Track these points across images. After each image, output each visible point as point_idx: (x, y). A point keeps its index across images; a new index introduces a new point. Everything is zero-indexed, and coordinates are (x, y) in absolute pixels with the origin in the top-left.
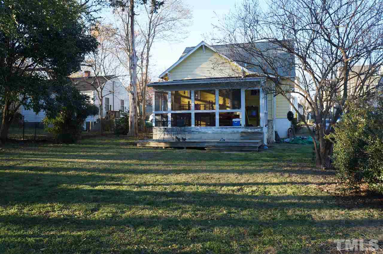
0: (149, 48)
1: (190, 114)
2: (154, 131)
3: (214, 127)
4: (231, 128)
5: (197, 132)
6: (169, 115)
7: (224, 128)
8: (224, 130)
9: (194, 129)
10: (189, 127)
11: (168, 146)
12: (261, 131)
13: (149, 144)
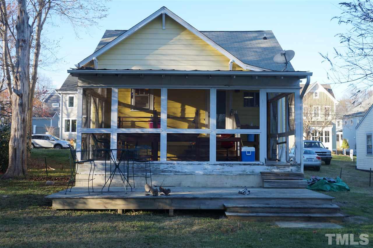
0: (42, 26)
1: (158, 135)
2: (79, 168)
3: (205, 163)
4: (240, 164)
5: (171, 171)
6: (114, 138)
7: (227, 164)
8: (227, 169)
9: (166, 166)
10: (155, 162)
11: (132, 207)
12: (297, 171)
13: (85, 203)
